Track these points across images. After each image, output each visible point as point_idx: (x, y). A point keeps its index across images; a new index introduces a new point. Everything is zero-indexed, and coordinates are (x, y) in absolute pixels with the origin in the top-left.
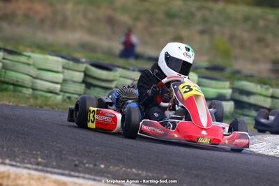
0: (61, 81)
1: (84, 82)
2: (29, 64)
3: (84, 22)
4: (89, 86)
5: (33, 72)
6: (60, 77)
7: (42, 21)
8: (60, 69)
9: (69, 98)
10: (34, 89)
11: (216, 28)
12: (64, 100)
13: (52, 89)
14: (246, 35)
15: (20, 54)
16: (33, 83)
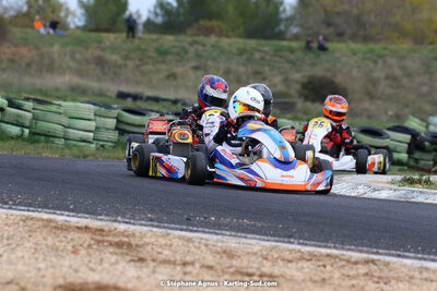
0: (93, 128)
1: (117, 128)
2: (60, 113)
3: (72, 64)
4: (122, 132)
5: (65, 120)
6: (92, 125)
7: (28, 65)
8: (92, 117)
9: (103, 146)
10: (65, 139)
11: (210, 63)
12: (98, 149)
13: (84, 137)
14: (242, 69)
15: (51, 103)
16: (65, 132)
